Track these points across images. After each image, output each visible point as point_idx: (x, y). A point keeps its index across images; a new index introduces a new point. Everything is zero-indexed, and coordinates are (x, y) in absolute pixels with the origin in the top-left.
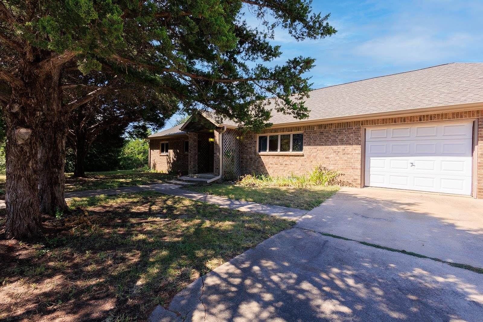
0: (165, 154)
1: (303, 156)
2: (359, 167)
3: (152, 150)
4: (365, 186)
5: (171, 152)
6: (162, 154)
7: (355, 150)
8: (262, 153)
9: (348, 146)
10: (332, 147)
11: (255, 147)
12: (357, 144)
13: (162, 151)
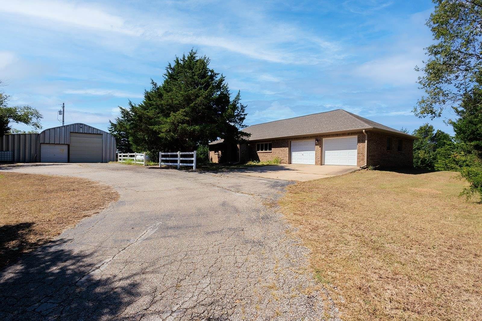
0: (217, 153)
1: (271, 152)
2: (288, 156)
3: (210, 152)
4: (291, 164)
5: (220, 152)
6: (216, 153)
7: (287, 149)
8: (258, 152)
9: (285, 148)
10: (281, 148)
11: (255, 149)
12: (287, 147)
13: (215, 152)
